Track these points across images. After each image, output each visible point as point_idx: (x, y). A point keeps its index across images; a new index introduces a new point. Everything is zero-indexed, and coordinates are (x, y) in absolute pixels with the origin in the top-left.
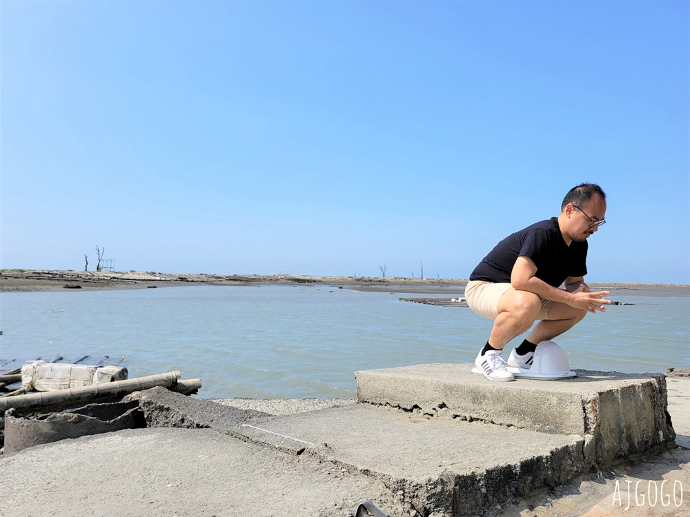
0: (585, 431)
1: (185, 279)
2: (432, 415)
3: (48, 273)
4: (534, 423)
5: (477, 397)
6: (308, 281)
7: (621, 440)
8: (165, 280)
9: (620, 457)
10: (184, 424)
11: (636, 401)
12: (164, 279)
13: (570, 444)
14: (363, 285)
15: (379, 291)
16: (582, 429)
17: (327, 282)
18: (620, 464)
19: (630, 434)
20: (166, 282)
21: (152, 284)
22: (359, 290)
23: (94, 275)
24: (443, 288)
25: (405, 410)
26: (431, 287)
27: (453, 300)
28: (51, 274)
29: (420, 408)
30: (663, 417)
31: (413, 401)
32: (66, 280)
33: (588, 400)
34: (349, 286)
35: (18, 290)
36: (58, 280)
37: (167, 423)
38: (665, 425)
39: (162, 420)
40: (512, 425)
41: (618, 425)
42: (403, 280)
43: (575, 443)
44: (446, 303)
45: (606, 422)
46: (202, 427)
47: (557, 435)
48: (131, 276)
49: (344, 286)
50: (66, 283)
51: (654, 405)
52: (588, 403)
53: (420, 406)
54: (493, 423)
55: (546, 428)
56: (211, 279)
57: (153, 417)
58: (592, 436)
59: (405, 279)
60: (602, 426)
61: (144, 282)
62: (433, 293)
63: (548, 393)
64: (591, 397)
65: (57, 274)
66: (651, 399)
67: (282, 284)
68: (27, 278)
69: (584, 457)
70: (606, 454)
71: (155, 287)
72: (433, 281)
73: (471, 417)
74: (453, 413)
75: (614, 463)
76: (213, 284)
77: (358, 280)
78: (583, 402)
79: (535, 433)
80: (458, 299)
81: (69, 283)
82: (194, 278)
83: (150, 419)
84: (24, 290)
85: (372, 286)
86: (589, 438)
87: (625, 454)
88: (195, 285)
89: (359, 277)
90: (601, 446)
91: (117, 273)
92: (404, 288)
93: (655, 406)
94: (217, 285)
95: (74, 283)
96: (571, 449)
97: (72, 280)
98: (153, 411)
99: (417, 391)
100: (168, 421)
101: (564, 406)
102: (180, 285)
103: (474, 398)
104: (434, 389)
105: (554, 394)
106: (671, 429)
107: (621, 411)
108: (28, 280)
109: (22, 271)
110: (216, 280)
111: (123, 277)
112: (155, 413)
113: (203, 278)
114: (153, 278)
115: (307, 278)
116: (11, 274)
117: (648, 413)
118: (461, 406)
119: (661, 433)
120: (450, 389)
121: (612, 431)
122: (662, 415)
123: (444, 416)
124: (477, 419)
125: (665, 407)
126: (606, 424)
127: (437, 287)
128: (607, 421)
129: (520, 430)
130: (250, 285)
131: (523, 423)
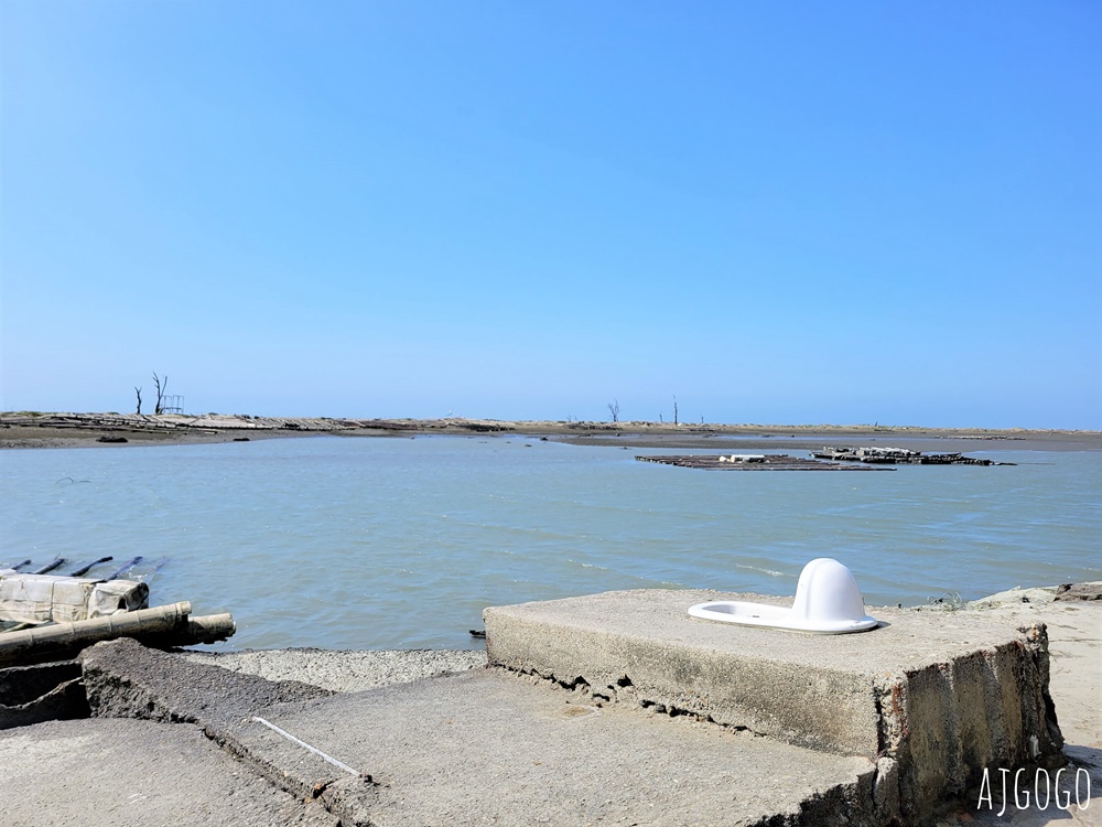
0: (880, 750)
1: (296, 425)
2: (607, 699)
3: (76, 418)
4: (785, 727)
5: (685, 669)
6: (493, 428)
7: (952, 764)
8: (263, 429)
9: (949, 797)
10: (153, 713)
11: (985, 683)
12: (262, 426)
13: (844, 783)
14: (581, 435)
15: (605, 445)
16: (874, 745)
17: (523, 429)
18: (951, 810)
19: (972, 750)
20: (266, 431)
21: (242, 434)
22: (573, 443)
23: (149, 421)
24: (710, 438)
25: (564, 685)
26: (690, 437)
27: (722, 459)
28: (81, 419)
29: (588, 685)
30: (1039, 708)
31: (576, 669)
32: (104, 429)
33: (886, 689)
34: (558, 437)
35: (24, 445)
36: (92, 429)
37: (127, 709)
38: (1042, 725)
39: (117, 703)
40: (745, 728)
41: (948, 734)
42: (645, 426)
43: (856, 780)
44: (711, 463)
45: (921, 730)
46: (182, 720)
47: (827, 755)
48: (209, 422)
49: (550, 437)
50: (103, 434)
51: (1022, 687)
52: (888, 693)
53: (587, 680)
54: (710, 720)
55: (808, 738)
56: (338, 427)
57: (102, 698)
58: (892, 761)
59: (648, 424)
60: (914, 738)
61: (230, 431)
62: (692, 447)
63: (811, 670)
64: (893, 683)
65: (89, 419)
66: (1016, 675)
67: (451, 433)
68: (41, 426)
69: (875, 805)
70: (921, 794)
71: (247, 440)
72: (693, 427)
73: (673, 707)
74: (642, 697)
75: (937, 811)
76: (340, 435)
77: (573, 427)
78: (877, 693)
79: (787, 748)
80: (729, 457)
81: (107, 435)
82: (310, 424)
83: (95, 701)
84: (33, 446)
85: (596, 437)
86: (886, 765)
87: (959, 791)
88: (310, 436)
89: (575, 422)
90: (911, 780)
91: (187, 417)
92: (647, 439)
93: (1023, 689)
94: (347, 435)
95: (114, 432)
96: (846, 793)
97: (114, 429)
98: (101, 687)
99: (582, 651)
100: (127, 705)
101: (841, 697)
102: (287, 436)
103: (679, 672)
104: (611, 650)
105: (821, 673)
106: (1054, 728)
107: (954, 705)
108: (42, 429)
109: (35, 414)
110: (345, 428)
111: (195, 424)
112: (105, 692)
113: (325, 424)
114: (244, 425)
115: (492, 424)
116: (15, 419)
117: (1010, 705)
118: (656, 684)
119: (1035, 740)
120: (639, 652)
121: (935, 746)
122: (1038, 704)
123: (628, 700)
124: (684, 713)
125: (1045, 687)
126: (923, 734)
127: (700, 438)
128: (926, 728)
129: (760, 738)
130: (400, 436)
131: (764, 726)
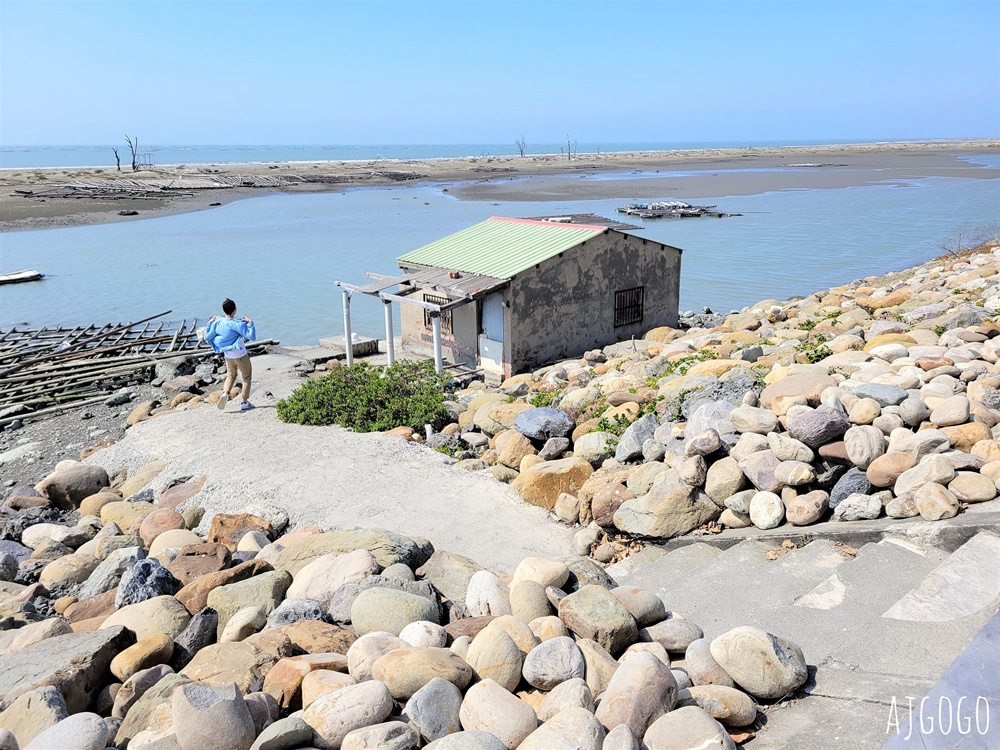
6: (409, 177)
8: (227, 188)
12: (225, 186)
14: (481, 179)
17: (435, 177)
20: (230, 189)
23: (139, 186)
48: (183, 183)
56: (284, 182)
61: (202, 193)
67: (375, 184)
68: (65, 197)
77: (477, 170)
82: (262, 181)
85: (492, 182)
111: (174, 186)
113: (274, 180)
130: (333, 191)
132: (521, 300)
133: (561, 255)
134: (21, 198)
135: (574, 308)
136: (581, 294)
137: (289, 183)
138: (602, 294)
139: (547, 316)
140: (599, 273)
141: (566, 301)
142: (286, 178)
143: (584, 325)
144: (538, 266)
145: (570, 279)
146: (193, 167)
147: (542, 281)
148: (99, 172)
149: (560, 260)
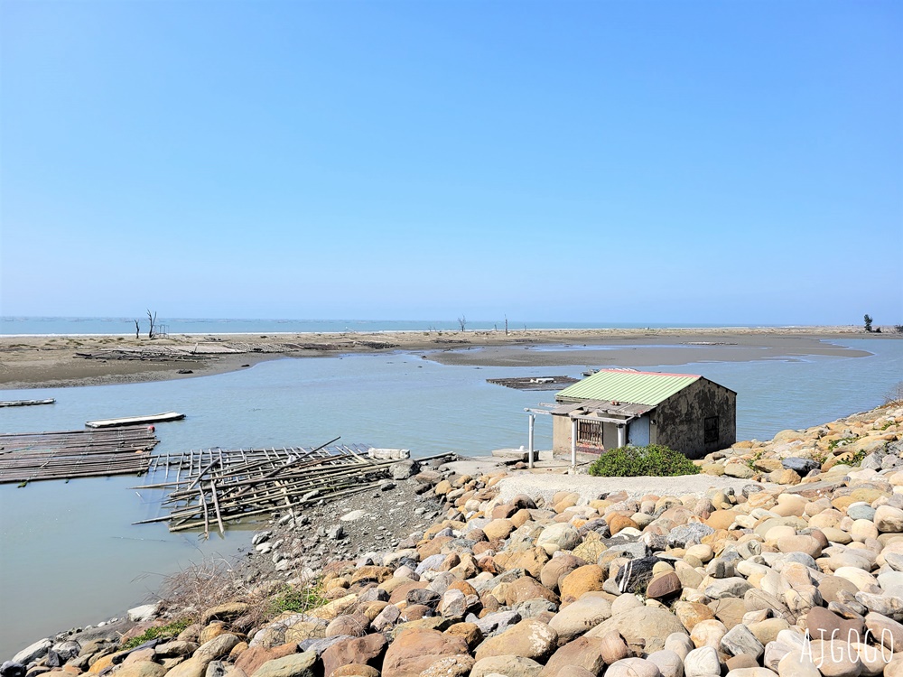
6: (385, 346)
14: (444, 350)
17: (405, 346)
23: (170, 350)
24: (529, 351)
27: (532, 381)
56: (286, 349)
67: (360, 351)
71: (248, 365)
77: (437, 341)
85: (455, 352)
113: (276, 347)
114: (228, 350)
127: (523, 350)
130: (330, 356)
132: (661, 420)
133: (679, 392)
134: (82, 359)
135: (685, 428)
136: (689, 419)
137: (291, 350)
138: (699, 419)
139: (673, 432)
140: (697, 406)
141: (681, 422)
142: (287, 345)
143: (691, 440)
144: (669, 398)
145: (683, 409)
146: (200, 336)
147: (671, 408)
148: (121, 339)
149: (678, 395)
